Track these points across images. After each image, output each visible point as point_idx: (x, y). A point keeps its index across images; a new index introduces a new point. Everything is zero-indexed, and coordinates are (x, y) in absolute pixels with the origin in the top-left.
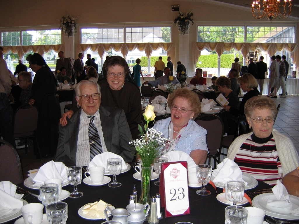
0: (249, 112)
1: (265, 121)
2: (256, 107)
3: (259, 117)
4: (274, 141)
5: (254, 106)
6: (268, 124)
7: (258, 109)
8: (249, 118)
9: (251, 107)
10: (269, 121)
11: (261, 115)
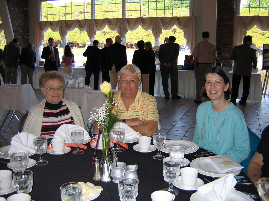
0: (44, 83)
1: (56, 89)
2: (49, 79)
3: (52, 86)
4: (65, 105)
5: (47, 78)
6: (59, 92)
7: (50, 80)
8: (43, 88)
9: (45, 79)
10: (59, 90)
11: (53, 85)
